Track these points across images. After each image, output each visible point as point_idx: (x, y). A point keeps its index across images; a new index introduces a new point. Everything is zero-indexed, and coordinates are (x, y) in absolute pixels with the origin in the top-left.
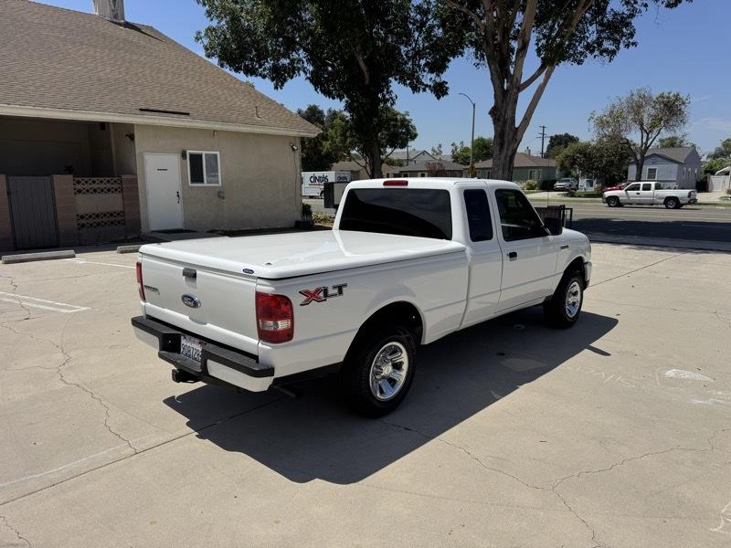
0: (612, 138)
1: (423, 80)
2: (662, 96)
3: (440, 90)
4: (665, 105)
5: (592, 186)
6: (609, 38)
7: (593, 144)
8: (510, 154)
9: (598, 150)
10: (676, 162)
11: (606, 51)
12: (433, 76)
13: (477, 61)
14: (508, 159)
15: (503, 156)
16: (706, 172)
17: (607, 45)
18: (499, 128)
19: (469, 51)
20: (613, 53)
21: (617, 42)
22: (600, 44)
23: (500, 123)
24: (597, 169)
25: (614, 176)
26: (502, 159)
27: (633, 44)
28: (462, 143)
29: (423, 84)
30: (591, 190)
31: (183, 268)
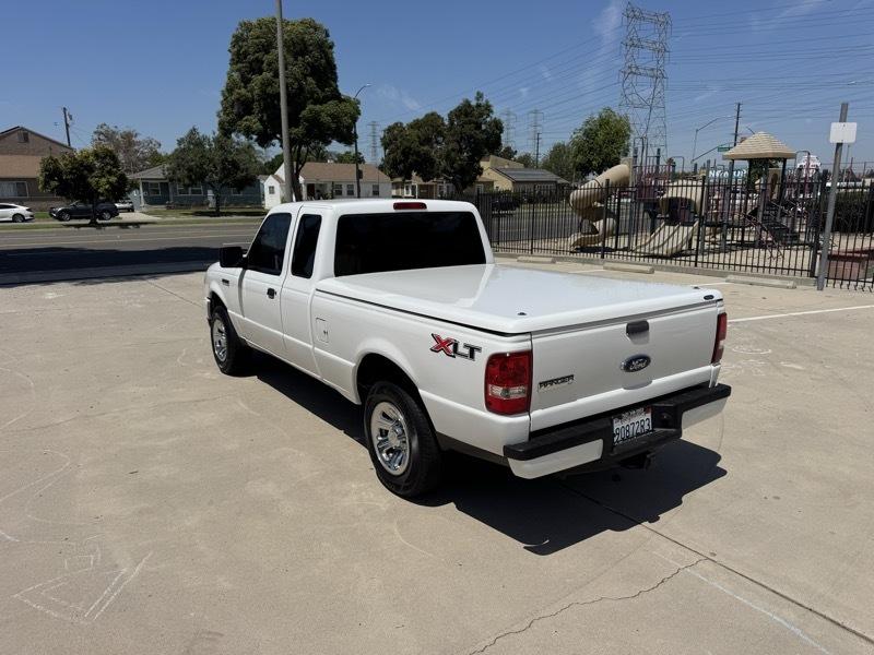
31: (625, 325)
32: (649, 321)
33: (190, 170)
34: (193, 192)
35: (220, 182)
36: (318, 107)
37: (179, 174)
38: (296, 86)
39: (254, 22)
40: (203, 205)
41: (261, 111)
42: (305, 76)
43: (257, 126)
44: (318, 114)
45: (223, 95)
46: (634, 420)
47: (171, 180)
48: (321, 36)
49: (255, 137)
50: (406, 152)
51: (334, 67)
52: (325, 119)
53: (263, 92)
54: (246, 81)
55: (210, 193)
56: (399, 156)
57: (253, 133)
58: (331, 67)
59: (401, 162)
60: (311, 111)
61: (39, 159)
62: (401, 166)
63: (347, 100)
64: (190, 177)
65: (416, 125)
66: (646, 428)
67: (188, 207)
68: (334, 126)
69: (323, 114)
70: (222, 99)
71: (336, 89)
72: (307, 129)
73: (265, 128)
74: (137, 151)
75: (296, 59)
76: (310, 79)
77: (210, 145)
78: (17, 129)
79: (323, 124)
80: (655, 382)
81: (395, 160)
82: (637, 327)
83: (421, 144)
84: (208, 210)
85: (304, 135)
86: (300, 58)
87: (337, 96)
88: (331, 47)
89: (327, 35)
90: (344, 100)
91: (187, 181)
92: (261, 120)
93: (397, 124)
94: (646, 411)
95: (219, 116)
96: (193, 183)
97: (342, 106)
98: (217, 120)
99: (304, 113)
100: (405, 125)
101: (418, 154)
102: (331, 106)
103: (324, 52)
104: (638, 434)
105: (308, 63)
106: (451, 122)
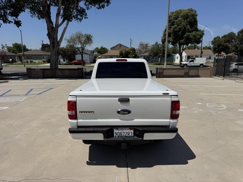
0: (71, 46)
1: (8, 19)
2: (86, 35)
3: (18, 24)
4: (87, 37)
5: (65, 61)
6: (79, 15)
7: (65, 47)
8: (57, 50)
9: (67, 50)
10: (88, 54)
11: (79, 18)
12: (14, 18)
13: (32, 15)
14: (57, 52)
15: (55, 50)
16: (95, 57)
17: (79, 17)
18: (52, 41)
19: (27, 10)
20: (81, 20)
21: (82, 16)
22: (77, 17)
23: (52, 39)
24: (67, 56)
25: (72, 58)
26: (54, 52)
27: (87, 18)
28: (6, 44)
29: (8, 20)
30: (65, 63)
31: (118, 98)
32: (130, 99)
33: (154, 53)
34: (156, 58)
35: (162, 55)
36: (189, 34)
37: (151, 54)
38: (183, 28)
39: (174, 11)
40: (157, 62)
41: (173, 36)
42: (187, 25)
43: (172, 40)
44: (189, 35)
45: (164, 32)
46: (125, 131)
47: (150, 55)
48: (193, 13)
49: (171, 43)
50: (219, 46)
51: (197, 21)
52: (191, 37)
53: (174, 30)
54: (170, 28)
55: (160, 59)
56: (216, 46)
57: (170, 42)
58: (196, 21)
59: (217, 48)
60: (187, 35)
61: (119, 51)
62: (217, 50)
63: (200, 31)
64: (154, 55)
65: (224, 37)
66: (130, 135)
67: (153, 62)
68: (194, 38)
69: (191, 35)
70: (163, 33)
71: (197, 28)
72: (185, 40)
73: (174, 40)
74: (148, 48)
75: (184, 20)
76: (188, 26)
77: (161, 46)
78: (120, 44)
79: (190, 38)
80: (136, 120)
81: (215, 48)
82: (124, 100)
83: (225, 43)
84: (158, 63)
85: (184, 42)
86: (186, 20)
87: (197, 30)
88: (197, 16)
89: (196, 12)
90: (199, 31)
91: (153, 56)
92: (173, 38)
93: (217, 37)
94: (131, 129)
95: (162, 38)
96: (155, 56)
97: (198, 33)
98: (161, 39)
99: (185, 35)
100: (221, 37)
101: (223, 46)
102: (194, 33)
103: (194, 17)
104: (126, 136)
105: (188, 21)
106: (239, 35)
